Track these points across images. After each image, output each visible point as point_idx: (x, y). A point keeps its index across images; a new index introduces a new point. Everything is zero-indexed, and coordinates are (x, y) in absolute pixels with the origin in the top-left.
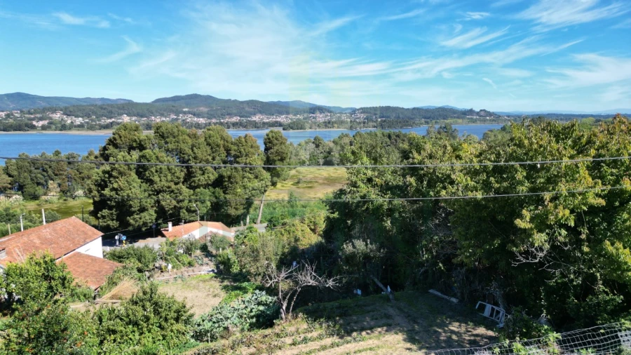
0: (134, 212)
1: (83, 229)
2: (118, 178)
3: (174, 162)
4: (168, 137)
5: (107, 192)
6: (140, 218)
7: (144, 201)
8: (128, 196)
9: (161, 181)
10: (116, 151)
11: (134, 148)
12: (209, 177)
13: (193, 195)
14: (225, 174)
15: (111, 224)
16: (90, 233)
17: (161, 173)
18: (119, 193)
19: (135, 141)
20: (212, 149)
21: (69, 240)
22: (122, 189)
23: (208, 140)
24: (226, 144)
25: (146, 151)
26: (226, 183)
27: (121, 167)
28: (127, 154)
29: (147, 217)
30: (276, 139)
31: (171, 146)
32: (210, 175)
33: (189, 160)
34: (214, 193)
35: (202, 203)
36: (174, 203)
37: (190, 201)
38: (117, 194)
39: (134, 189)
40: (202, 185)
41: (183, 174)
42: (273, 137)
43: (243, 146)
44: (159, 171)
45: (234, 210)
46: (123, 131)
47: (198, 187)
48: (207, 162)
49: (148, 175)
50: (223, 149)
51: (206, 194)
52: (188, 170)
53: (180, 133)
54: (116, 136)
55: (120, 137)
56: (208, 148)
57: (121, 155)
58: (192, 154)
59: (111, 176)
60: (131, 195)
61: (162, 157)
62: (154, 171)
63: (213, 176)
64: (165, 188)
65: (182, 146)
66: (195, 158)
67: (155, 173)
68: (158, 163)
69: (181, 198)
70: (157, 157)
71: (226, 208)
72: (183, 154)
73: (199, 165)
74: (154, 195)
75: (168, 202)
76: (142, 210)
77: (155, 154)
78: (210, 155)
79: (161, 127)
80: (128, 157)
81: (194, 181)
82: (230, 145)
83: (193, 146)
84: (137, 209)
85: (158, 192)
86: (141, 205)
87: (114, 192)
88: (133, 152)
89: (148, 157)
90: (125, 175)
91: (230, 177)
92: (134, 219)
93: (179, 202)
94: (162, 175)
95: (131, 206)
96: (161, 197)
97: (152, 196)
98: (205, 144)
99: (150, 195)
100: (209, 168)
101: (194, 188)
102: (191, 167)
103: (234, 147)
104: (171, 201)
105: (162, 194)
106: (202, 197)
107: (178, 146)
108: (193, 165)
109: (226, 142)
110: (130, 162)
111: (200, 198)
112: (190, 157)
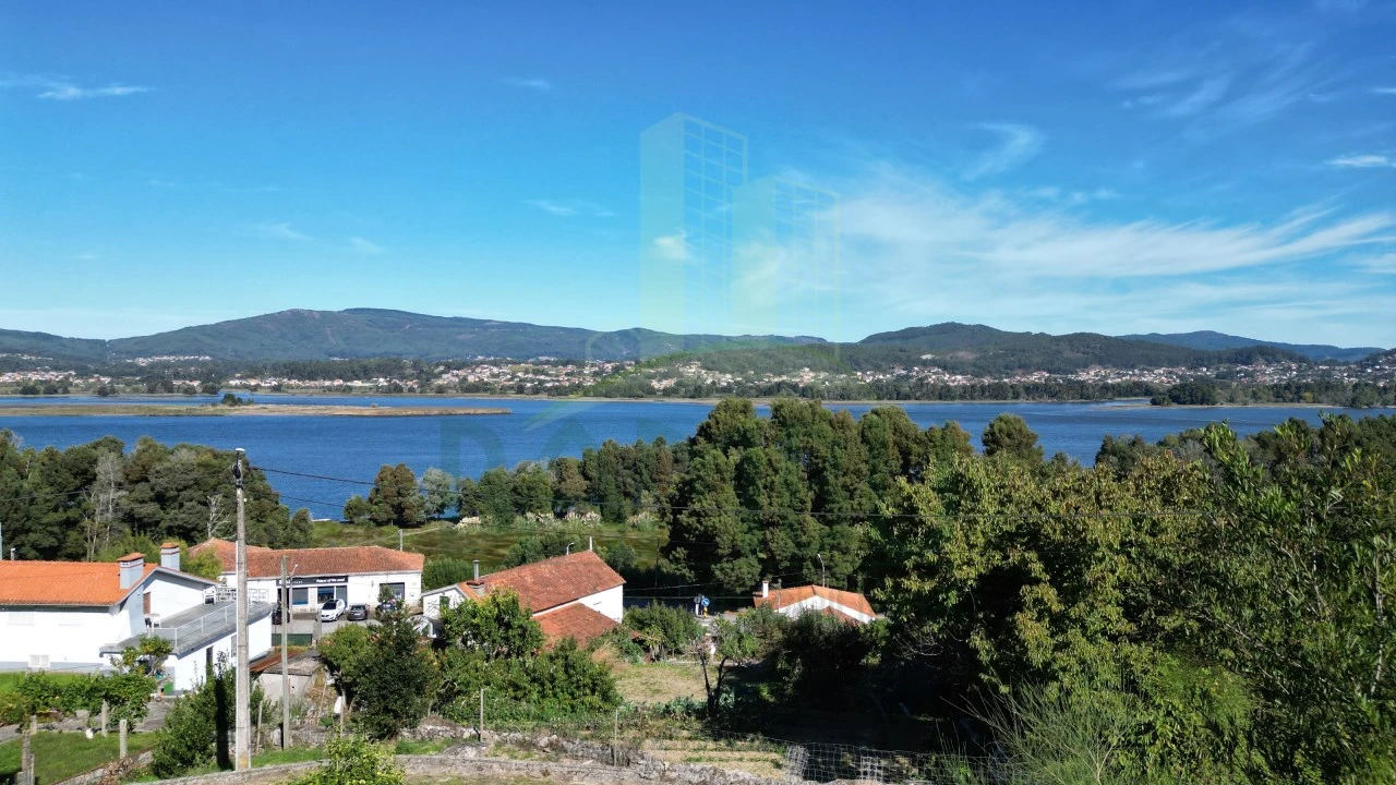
0: (722, 556)
1: (597, 570)
2: (702, 494)
3: (796, 471)
4: (793, 426)
5: (683, 518)
6: (733, 570)
7: (739, 537)
8: (715, 527)
9: (770, 504)
10: (709, 446)
11: (734, 444)
12: (860, 504)
13: (829, 536)
15: (687, 574)
16: (606, 578)
17: (772, 490)
18: (702, 520)
19: (738, 431)
20: (871, 450)
21: (573, 583)
22: (707, 515)
23: (868, 433)
24: (904, 441)
25: (753, 449)
27: (709, 475)
28: (721, 453)
29: (745, 569)
30: (1009, 435)
31: (795, 442)
32: (864, 501)
33: (824, 469)
35: (844, 553)
36: (792, 548)
37: (822, 548)
38: (699, 522)
39: (725, 516)
40: (845, 518)
41: (811, 494)
42: (1000, 431)
43: (935, 446)
44: (770, 487)
46: (723, 413)
47: (839, 520)
48: (857, 472)
49: (751, 492)
50: (896, 451)
52: (821, 489)
53: (817, 418)
54: (712, 422)
56: (864, 449)
57: (713, 454)
58: (831, 460)
59: (693, 490)
60: (717, 525)
61: (779, 461)
62: (762, 486)
64: (776, 519)
65: (816, 443)
66: (835, 466)
67: (763, 490)
68: (770, 472)
69: (804, 539)
70: (769, 460)
72: (817, 457)
73: (842, 480)
74: (758, 529)
75: (781, 542)
76: (736, 554)
77: (767, 455)
78: (866, 462)
79: (782, 406)
80: (723, 460)
81: (831, 510)
82: (911, 444)
83: (835, 443)
84: (727, 552)
85: (765, 525)
86: (734, 546)
87: (694, 519)
88: (732, 450)
89: (755, 460)
90: (715, 490)
92: (722, 569)
93: (799, 545)
94: (774, 494)
95: (717, 546)
96: (769, 536)
97: (756, 532)
98: (859, 440)
99: (750, 530)
100: (864, 486)
101: (830, 523)
102: (827, 483)
103: (916, 448)
104: (786, 544)
105: (771, 528)
106: (843, 542)
107: (808, 442)
108: (831, 478)
109: (903, 438)
110: (723, 467)
111: (839, 544)
112: (827, 464)
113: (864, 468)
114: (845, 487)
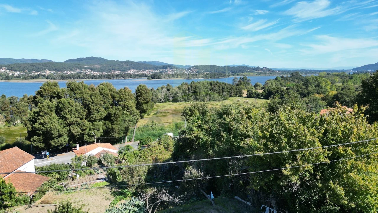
0: (54, 138)
1: (22, 155)
2: (43, 116)
3: (79, 105)
4: (76, 90)
5: (36, 125)
6: (58, 141)
7: (61, 130)
8: (51, 128)
9: (71, 117)
10: (42, 99)
11: (54, 97)
12: (101, 114)
13: (92, 125)
14: (112, 112)
15: (39, 145)
16: (26, 157)
17: (71, 113)
18: (44, 126)
19: (55, 93)
20: (103, 97)
21: (13, 163)
22: (46, 124)
23: (101, 91)
24: (113, 93)
25: (61, 99)
26: (112, 118)
27: (45, 109)
28: (49, 101)
30: (143, 90)
31: (77, 96)
32: (103, 113)
33: (89, 104)
34: (105, 124)
35: (98, 131)
36: (80, 131)
37: (90, 130)
38: (43, 126)
39: (54, 123)
40: (97, 120)
41: (85, 113)
42: (141, 89)
43: (123, 94)
44: (70, 112)
45: (118, 135)
46: (47, 87)
47: (95, 120)
48: (100, 105)
50: (111, 97)
51: (100, 125)
52: (89, 111)
53: (83, 87)
54: (42, 90)
55: (45, 90)
56: (101, 96)
57: (46, 102)
58: (91, 101)
59: (39, 115)
60: (52, 127)
61: (72, 102)
62: (67, 112)
63: (104, 114)
64: (74, 122)
65: (85, 95)
66: (93, 103)
67: (68, 113)
68: (69, 106)
69: (84, 128)
70: (69, 103)
71: (113, 133)
72: (86, 100)
73: (95, 107)
74: (67, 126)
75: (76, 130)
76: (60, 136)
77: (67, 101)
78: (102, 101)
79: (71, 84)
80: (50, 103)
81: (92, 117)
82: (115, 94)
83: (91, 95)
84: (56, 135)
85: (69, 125)
86: (58, 133)
87: (41, 125)
88: (53, 100)
89: (63, 103)
90: (48, 114)
91: (115, 114)
92: (54, 142)
93: (83, 130)
94: (72, 114)
95: (52, 134)
96: (71, 128)
97: (66, 127)
98: (99, 94)
99: (64, 127)
100: (102, 109)
101: (92, 122)
102: (91, 109)
103: (118, 96)
104: (78, 130)
105: (72, 126)
106: (97, 127)
107: (82, 95)
108: (92, 107)
109: (112, 92)
110: (51, 106)
111: (96, 128)
112: (90, 103)
113: (102, 103)
114: (97, 110)
